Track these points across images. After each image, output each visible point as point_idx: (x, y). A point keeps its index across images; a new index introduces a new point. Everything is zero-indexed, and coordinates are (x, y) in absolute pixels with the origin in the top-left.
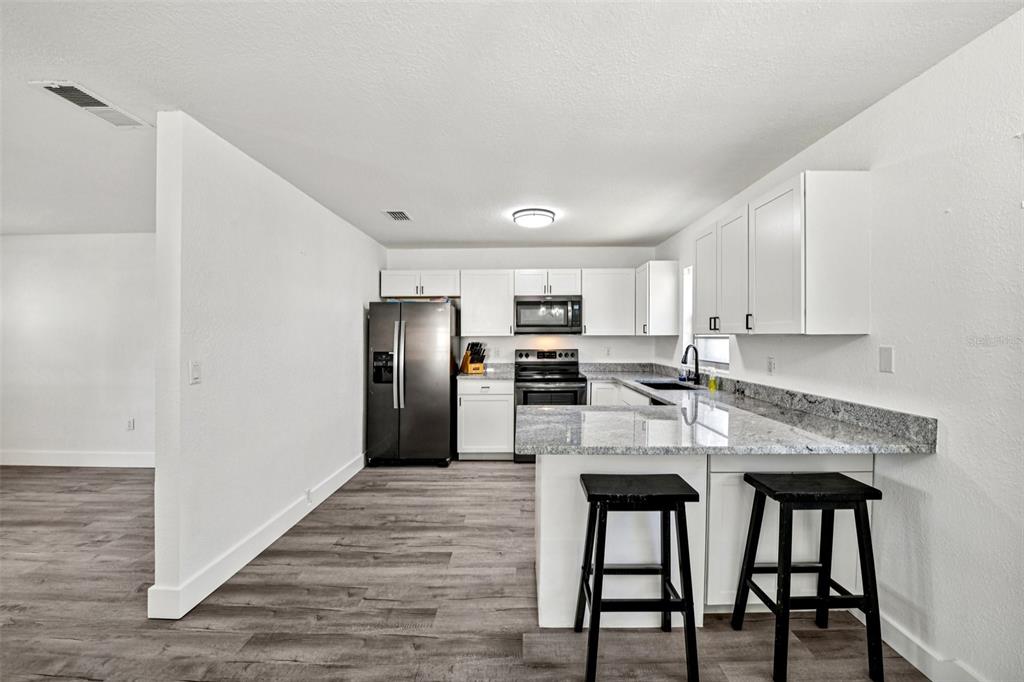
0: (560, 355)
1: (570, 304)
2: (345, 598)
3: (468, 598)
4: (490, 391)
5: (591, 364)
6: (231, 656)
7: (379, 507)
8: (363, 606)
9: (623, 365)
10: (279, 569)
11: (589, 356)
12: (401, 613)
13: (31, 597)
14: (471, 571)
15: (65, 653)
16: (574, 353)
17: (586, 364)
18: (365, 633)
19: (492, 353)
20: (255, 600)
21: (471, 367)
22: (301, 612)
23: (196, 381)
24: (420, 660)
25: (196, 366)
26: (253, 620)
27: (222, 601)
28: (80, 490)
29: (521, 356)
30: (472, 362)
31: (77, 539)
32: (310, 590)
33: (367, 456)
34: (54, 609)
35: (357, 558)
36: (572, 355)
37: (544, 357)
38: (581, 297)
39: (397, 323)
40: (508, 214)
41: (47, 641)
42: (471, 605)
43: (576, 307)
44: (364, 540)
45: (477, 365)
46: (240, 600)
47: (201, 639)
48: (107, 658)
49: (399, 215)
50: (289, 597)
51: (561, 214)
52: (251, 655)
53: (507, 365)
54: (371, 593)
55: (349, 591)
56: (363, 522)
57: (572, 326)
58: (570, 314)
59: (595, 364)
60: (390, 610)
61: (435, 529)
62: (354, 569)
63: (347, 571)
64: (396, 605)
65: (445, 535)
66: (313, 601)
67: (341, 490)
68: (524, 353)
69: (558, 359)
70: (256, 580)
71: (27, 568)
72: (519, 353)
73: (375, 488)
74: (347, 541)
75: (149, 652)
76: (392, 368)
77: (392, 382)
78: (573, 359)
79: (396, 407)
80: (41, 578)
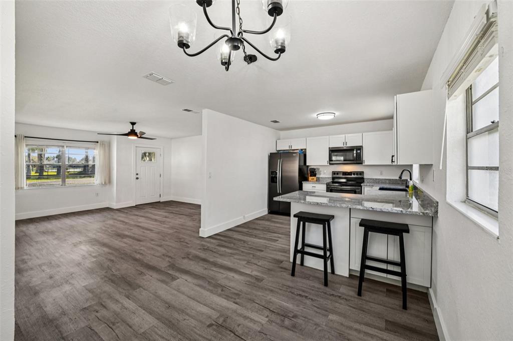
0: (354, 174)
1: (355, 150)
2: (242, 242)
3: (275, 250)
4: (316, 188)
5: (371, 179)
6: (213, 246)
7: (265, 225)
8: (246, 245)
9: (390, 180)
10: (230, 234)
11: (368, 174)
12: (254, 249)
13: (180, 228)
14: (280, 245)
15: (184, 238)
16: (362, 173)
17: (368, 179)
18: (243, 250)
19: (322, 173)
20: (222, 238)
21: (310, 178)
22: (230, 243)
23: (210, 177)
24: (253, 258)
25: (210, 173)
26: (220, 242)
27: (215, 237)
28: (192, 209)
29: (334, 174)
30: (311, 176)
31: (190, 219)
32: (235, 239)
33: (269, 209)
34: (184, 231)
35: (251, 235)
36: (360, 174)
37: (346, 175)
38: (362, 147)
39: (279, 160)
40: (315, 115)
41: (181, 236)
42: (275, 252)
43: (359, 151)
44: (255, 232)
45: (313, 178)
46: (219, 237)
47: (208, 242)
48: (190, 241)
49: (276, 122)
50: (230, 239)
51: (337, 114)
52: (217, 247)
53: (329, 178)
54: (250, 243)
55: (244, 242)
56: (257, 228)
57: (357, 160)
58: (355, 155)
59: (373, 179)
60: (252, 248)
61: (279, 234)
62: (248, 238)
63: (246, 237)
64: (254, 247)
65: (280, 236)
66: (234, 241)
67: (256, 219)
68: (336, 173)
69: (353, 176)
70: (224, 234)
71: (180, 223)
72: (334, 173)
73: (268, 220)
74: (250, 231)
75: (198, 242)
76: (277, 177)
77: (277, 183)
78: (360, 176)
79: (278, 192)
80: (182, 225)
